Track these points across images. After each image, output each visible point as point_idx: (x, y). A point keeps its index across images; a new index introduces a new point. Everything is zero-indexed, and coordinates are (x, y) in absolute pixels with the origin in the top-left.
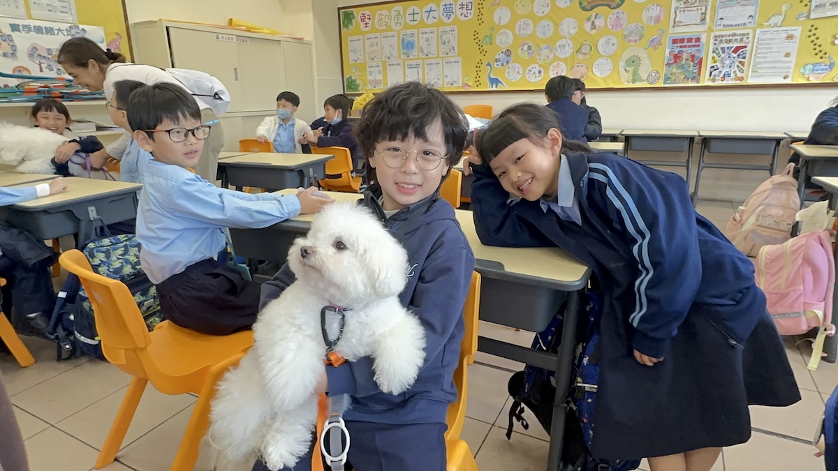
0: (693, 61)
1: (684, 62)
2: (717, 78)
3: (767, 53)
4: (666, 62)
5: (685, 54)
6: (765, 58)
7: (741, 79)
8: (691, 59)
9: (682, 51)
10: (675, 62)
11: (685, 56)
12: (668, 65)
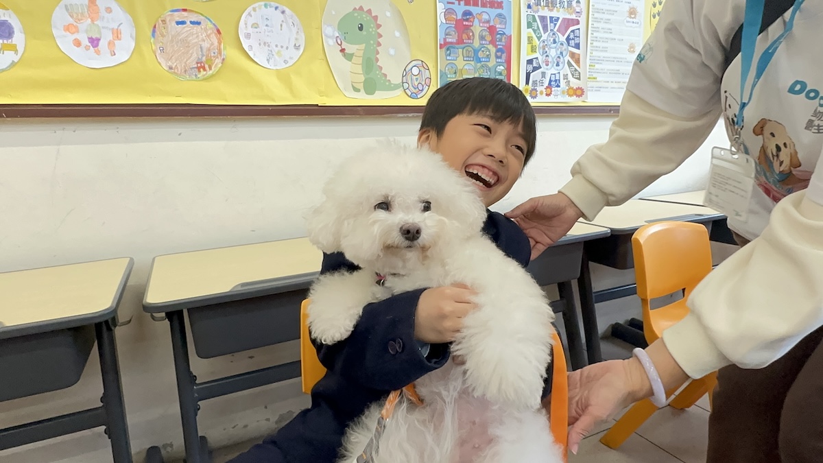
0: (493, 42)
1: (476, 44)
2: (539, 89)
3: (606, 40)
4: (440, 40)
5: (476, 21)
6: (605, 50)
7: (579, 92)
8: (489, 38)
9: (469, 13)
10: (460, 41)
11: (477, 28)
12: (446, 46)
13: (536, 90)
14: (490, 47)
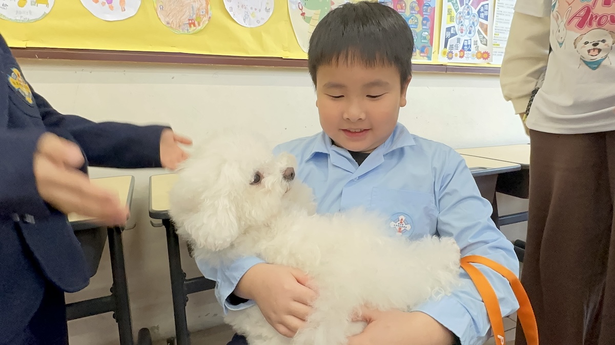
2: (454, 51)
3: (508, 14)
6: (507, 22)
7: (486, 56)
13: (452, 53)
14: (418, 16)
